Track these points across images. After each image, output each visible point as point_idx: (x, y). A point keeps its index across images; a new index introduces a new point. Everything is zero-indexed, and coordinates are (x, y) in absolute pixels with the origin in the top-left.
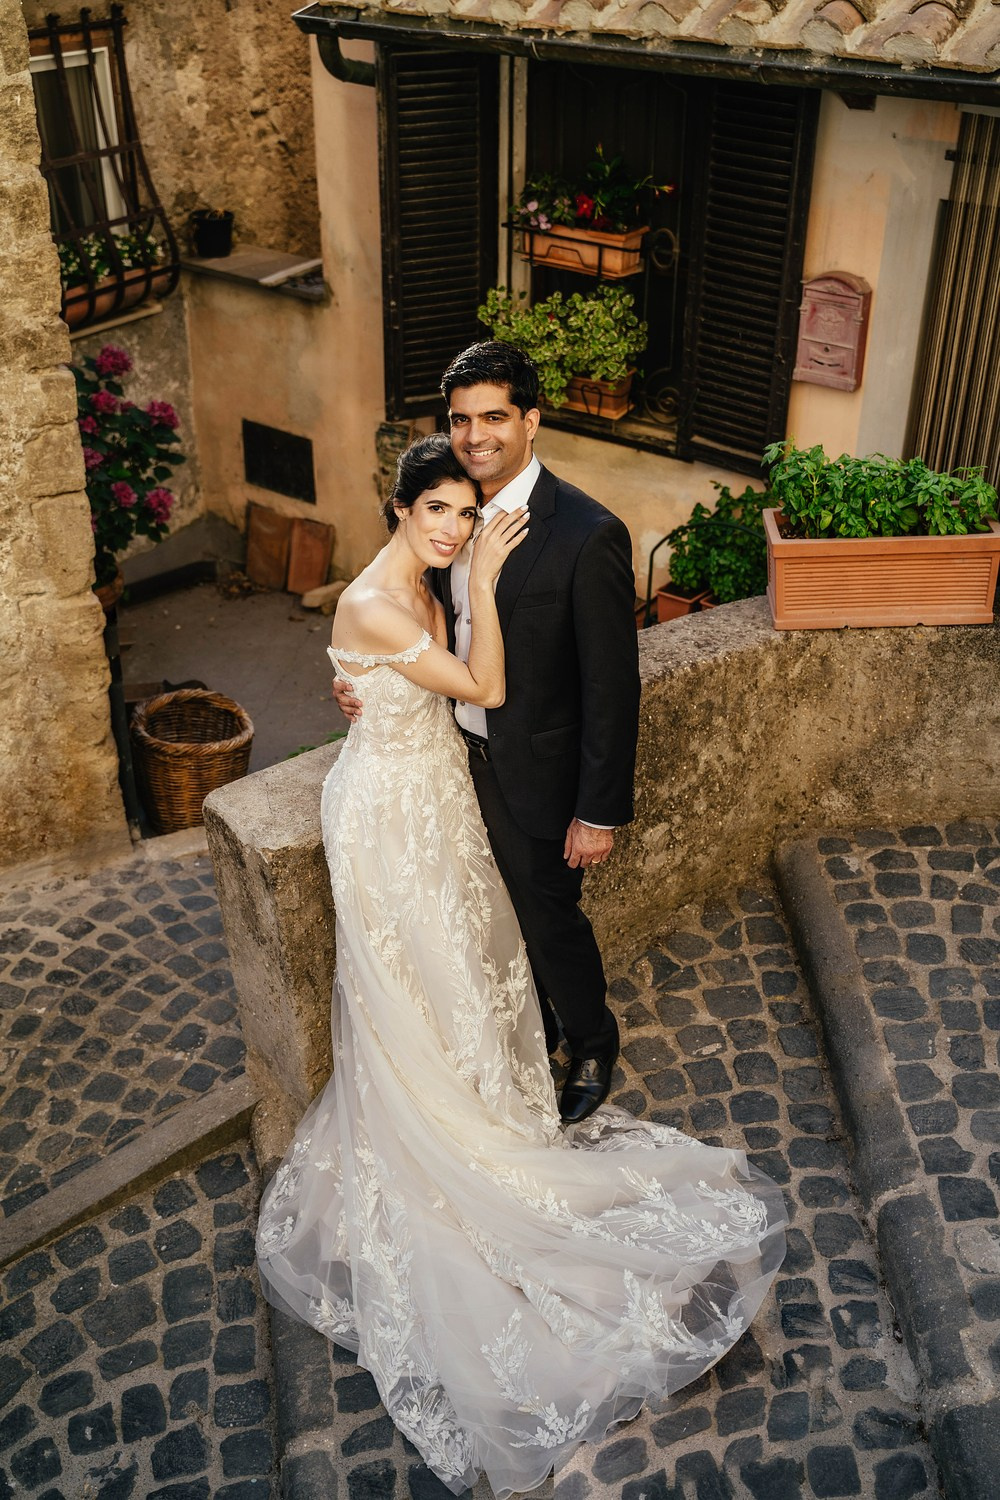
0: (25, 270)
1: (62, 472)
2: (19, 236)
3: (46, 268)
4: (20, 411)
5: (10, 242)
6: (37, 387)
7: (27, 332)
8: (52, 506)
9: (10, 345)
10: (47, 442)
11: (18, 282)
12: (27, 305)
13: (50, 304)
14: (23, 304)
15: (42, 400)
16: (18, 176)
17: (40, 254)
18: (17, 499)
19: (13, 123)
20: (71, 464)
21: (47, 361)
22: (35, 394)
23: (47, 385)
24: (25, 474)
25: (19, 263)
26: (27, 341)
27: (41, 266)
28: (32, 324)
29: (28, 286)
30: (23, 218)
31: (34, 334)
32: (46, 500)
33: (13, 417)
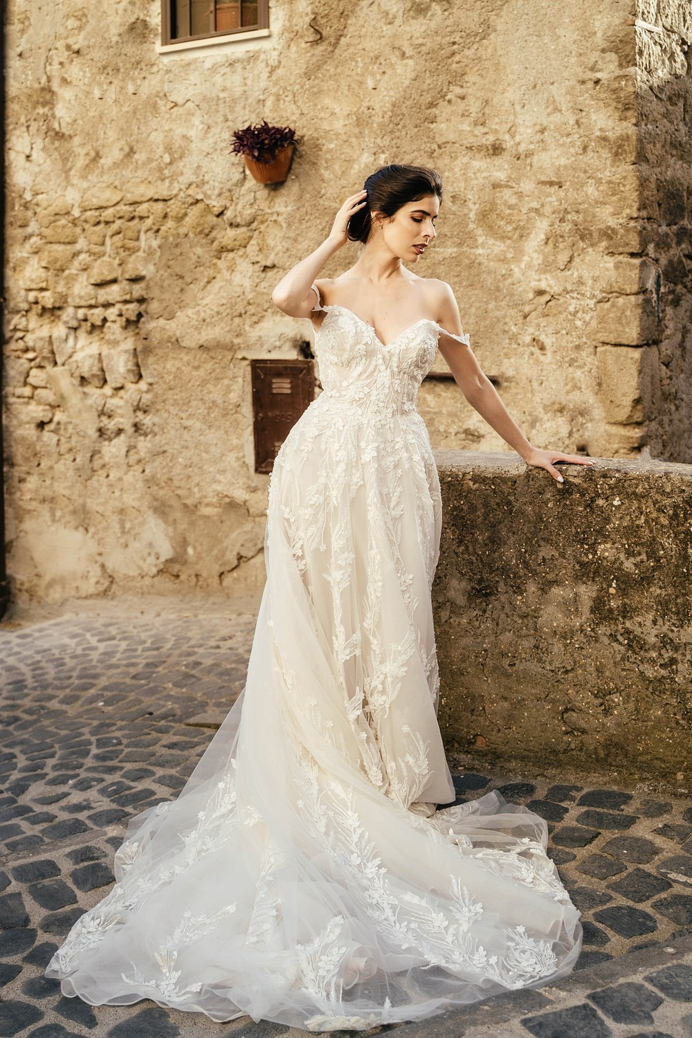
0: (614, 188)
1: (620, 329)
2: (612, 166)
3: (627, 188)
4: (595, 280)
5: (605, 169)
6: (611, 265)
7: (609, 227)
8: (611, 352)
9: (596, 235)
10: (613, 305)
11: (607, 195)
12: (612, 210)
13: (628, 211)
14: (609, 209)
15: (612, 274)
16: (617, 128)
17: (625, 178)
18: (584, 339)
19: (619, 98)
20: (628, 324)
21: (621, 249)
22: (607, 269)
23: (617, 266)
24: (594, 323)
25: (609, 182)
26: (608, 234)
27: (624, 186)
28: (612, 222)
29: (615, 198)
30: (617, 154)
31: (613, 230)
32: (608, 347)
33: (590, 282)
